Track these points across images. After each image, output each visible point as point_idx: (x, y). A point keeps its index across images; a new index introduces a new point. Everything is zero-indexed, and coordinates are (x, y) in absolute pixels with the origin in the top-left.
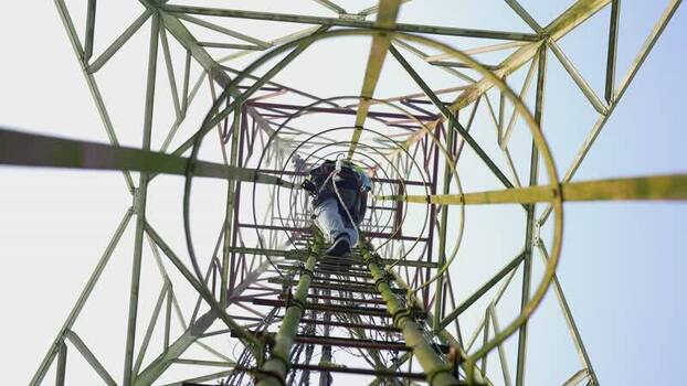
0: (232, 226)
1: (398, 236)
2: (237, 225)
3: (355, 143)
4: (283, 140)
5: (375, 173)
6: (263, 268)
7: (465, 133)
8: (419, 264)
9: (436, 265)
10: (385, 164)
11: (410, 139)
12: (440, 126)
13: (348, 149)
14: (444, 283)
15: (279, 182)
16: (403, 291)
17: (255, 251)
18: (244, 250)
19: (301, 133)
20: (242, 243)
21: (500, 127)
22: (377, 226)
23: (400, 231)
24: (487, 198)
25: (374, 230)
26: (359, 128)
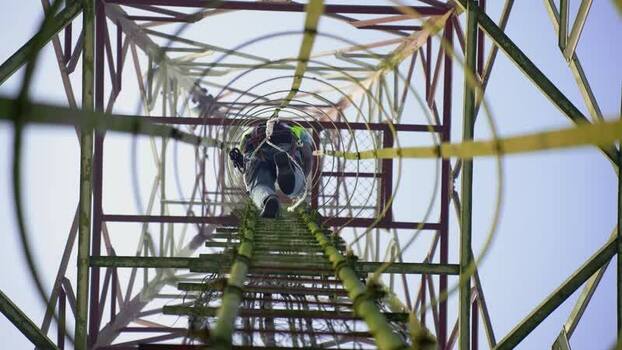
0: (91, 219)
1: (387, 222)
2: (101, 218)
3: (303, 59)
4: (174, 62)
5: (341, 114)
6: (151, 291)
7: (499, 34)
8: (425, 269)
9: (456, 269)
10: (357, 95)
11: (399, 51)
12: (452, 23)
13: (292, 72)
14: (474, 302)
15: (177, 135)
16: (399, 317)
17: (135, 262)
18: (115, 262)
19: (205, 48)
20: (110, 249)
21: (561, 17)
22: (348, 206)
23: (389, 212)
24: (542, 142)
25: (344, 214)
26: (311, 32)
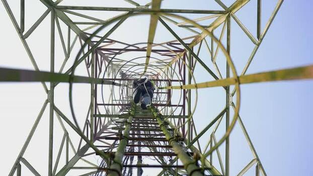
0: (94, 105)
1: (169, 105)
2: (97, 105)
3: (147, 64)
4: (115, 65)
5: (158, 77)
6: (109, 123)
7: (197, 57)
8: (179, 117)
9: (187, 117)
10: (162, 73)
11: (172, 61)
12: (185, 54)
13: (144, 67)
14: (191, 125)
15: (114, 84)
16: (172, 130)
17: (105, 116)
18: (100, 116)
19: (123, 61)
21: (212, 53)
22: (160, 101)
23: (170, 102)
24: (207, 85)
25: (159, 103)
26: (148, 57)
